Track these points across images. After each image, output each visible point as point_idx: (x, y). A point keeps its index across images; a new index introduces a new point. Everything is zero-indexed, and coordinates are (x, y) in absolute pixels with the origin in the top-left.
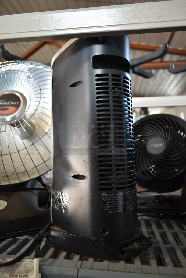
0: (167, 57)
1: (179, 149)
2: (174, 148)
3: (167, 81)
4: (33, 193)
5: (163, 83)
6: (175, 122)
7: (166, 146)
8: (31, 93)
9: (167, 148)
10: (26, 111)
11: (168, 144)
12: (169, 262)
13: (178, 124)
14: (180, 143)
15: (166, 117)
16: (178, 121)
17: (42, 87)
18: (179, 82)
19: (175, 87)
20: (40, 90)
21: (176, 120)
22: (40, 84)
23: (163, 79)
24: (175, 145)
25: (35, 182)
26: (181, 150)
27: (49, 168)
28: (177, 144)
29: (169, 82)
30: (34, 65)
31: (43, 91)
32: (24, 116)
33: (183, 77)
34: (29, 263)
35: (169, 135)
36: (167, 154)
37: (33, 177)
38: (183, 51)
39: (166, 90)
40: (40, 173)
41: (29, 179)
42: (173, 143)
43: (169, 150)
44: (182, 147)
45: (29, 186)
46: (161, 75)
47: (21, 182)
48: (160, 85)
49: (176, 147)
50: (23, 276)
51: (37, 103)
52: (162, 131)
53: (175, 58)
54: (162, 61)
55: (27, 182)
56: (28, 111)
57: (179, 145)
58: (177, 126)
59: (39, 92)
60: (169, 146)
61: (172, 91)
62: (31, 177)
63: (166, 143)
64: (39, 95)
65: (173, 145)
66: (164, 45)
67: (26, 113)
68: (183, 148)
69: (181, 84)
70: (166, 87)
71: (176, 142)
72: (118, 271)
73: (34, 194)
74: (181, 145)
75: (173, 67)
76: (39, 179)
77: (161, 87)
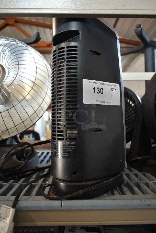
8: (9, 64)
10: (4, 81)
13: (127, 93)
17: (19, 59)
20: (18, 61)
22: (18, 56)
27: (26, 128)
30: (9, 41)
31: (20, 63)
32: (2, 85)
34: (8, 209)
37: (12, 135)
40: (19, 132)
41: (9, 136)
44: (130, 111)
45: (8, 143)
47: (2, 139)
50: (3, 218)
55: (7, 139)
56: (5, 81)
59: (17, 63)
62: (11, 135)
64: (17, 66)
67: (4, 83)
74: (129, 109)
76: (15, 138)
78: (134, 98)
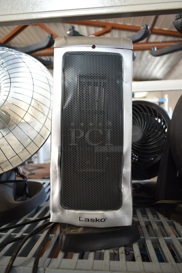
0: (153, 38)
1: (156, 137)
2: (151, 136)
3: (153, 62)
4: (8, 186)
5: (149, 65)
6: (152, 110)
7: (143, 134)
9: (144, 136)
11: (145, 132)
12: (138, 257)
13: (154, 111)
14: (156, 131)
15: (143, 105)
16: (154, 108)
17: (11, 76)
18: (164, 63)
19: (161, 68)
20: (10, 78)
21: (153, 108)
22: (10, 72)
23: (148, 61)
24: (151, 133)
25: (11, 173)
26: (157, 137)
27: (23, 161)
28: (154, 131)
29: (155, 63)
30: (5, 51)
31: (12, 80)
33: (168, 58)
35: (146, 122)
36: (143, 142)
37: (6, 170)
38: (168, 31)
39: (152, 72)
40: (13, 166)
41: (3, 172)
42: (149, 131)
43: (146, 139)
45: (4, 178)
46: (147, 57)
48: (146, 66)
49: (153, 135)
51: (7, 93)
52: (139, 118)
53: (161, 38)
54: (147, 42)
57: (155, 133)
58: (153, 113)
59: (9, 81)
60: (146, 133)
61: (157, 72)
62: (4, 170)
63: (143, 131)
64: (9, 85)
65: (149, 133)
66: (145, 27)
68: (159, 136)
69: (166, 65)
70: (152, 68)
71: (153, 130)
72: (84, 270)
73: (10, 186)
74: (157, 132)
75: (156, 49)
76: (16, 170)
77: (147, 69)
78: (163, 118)
